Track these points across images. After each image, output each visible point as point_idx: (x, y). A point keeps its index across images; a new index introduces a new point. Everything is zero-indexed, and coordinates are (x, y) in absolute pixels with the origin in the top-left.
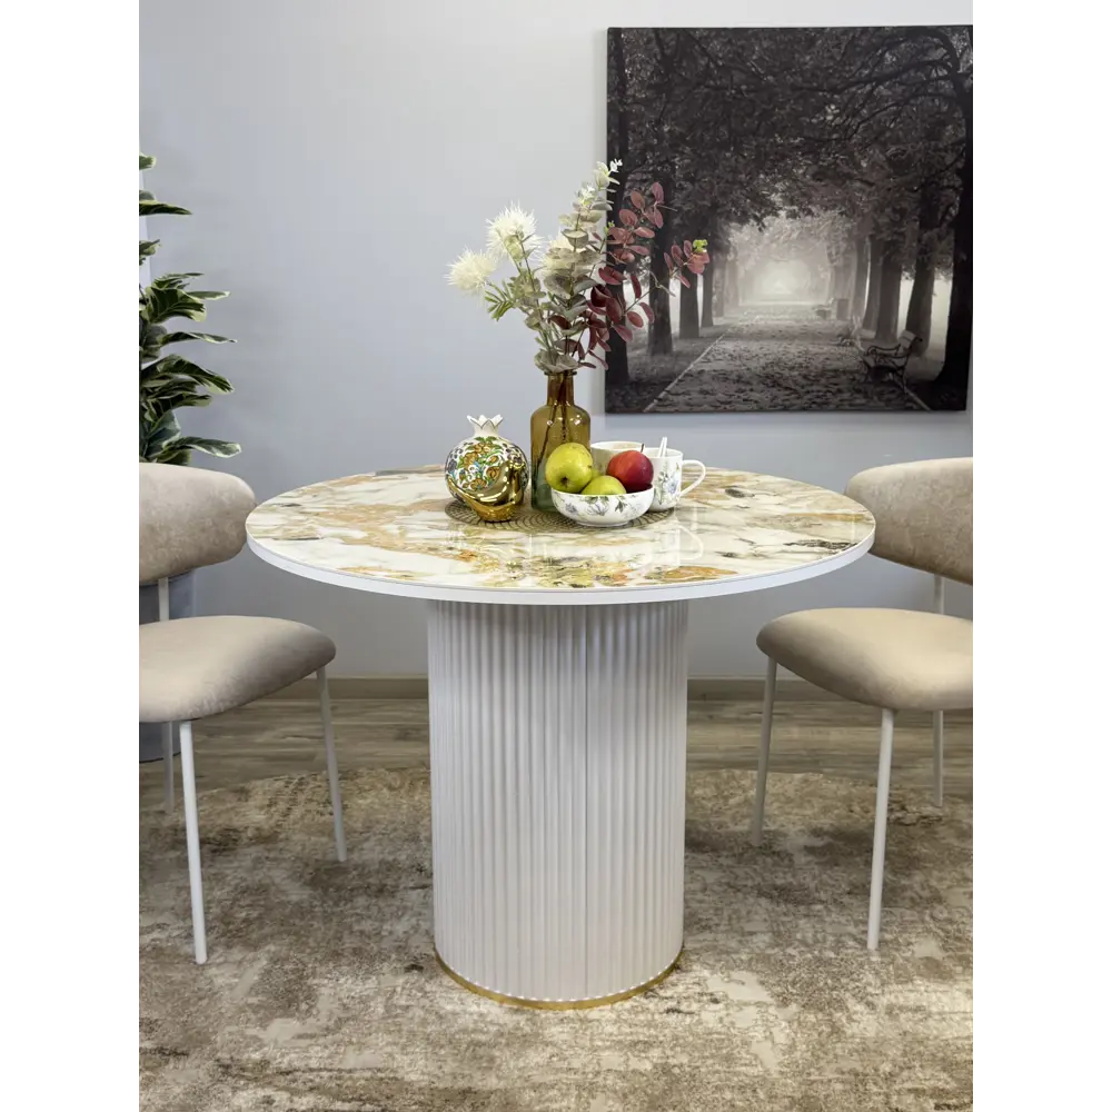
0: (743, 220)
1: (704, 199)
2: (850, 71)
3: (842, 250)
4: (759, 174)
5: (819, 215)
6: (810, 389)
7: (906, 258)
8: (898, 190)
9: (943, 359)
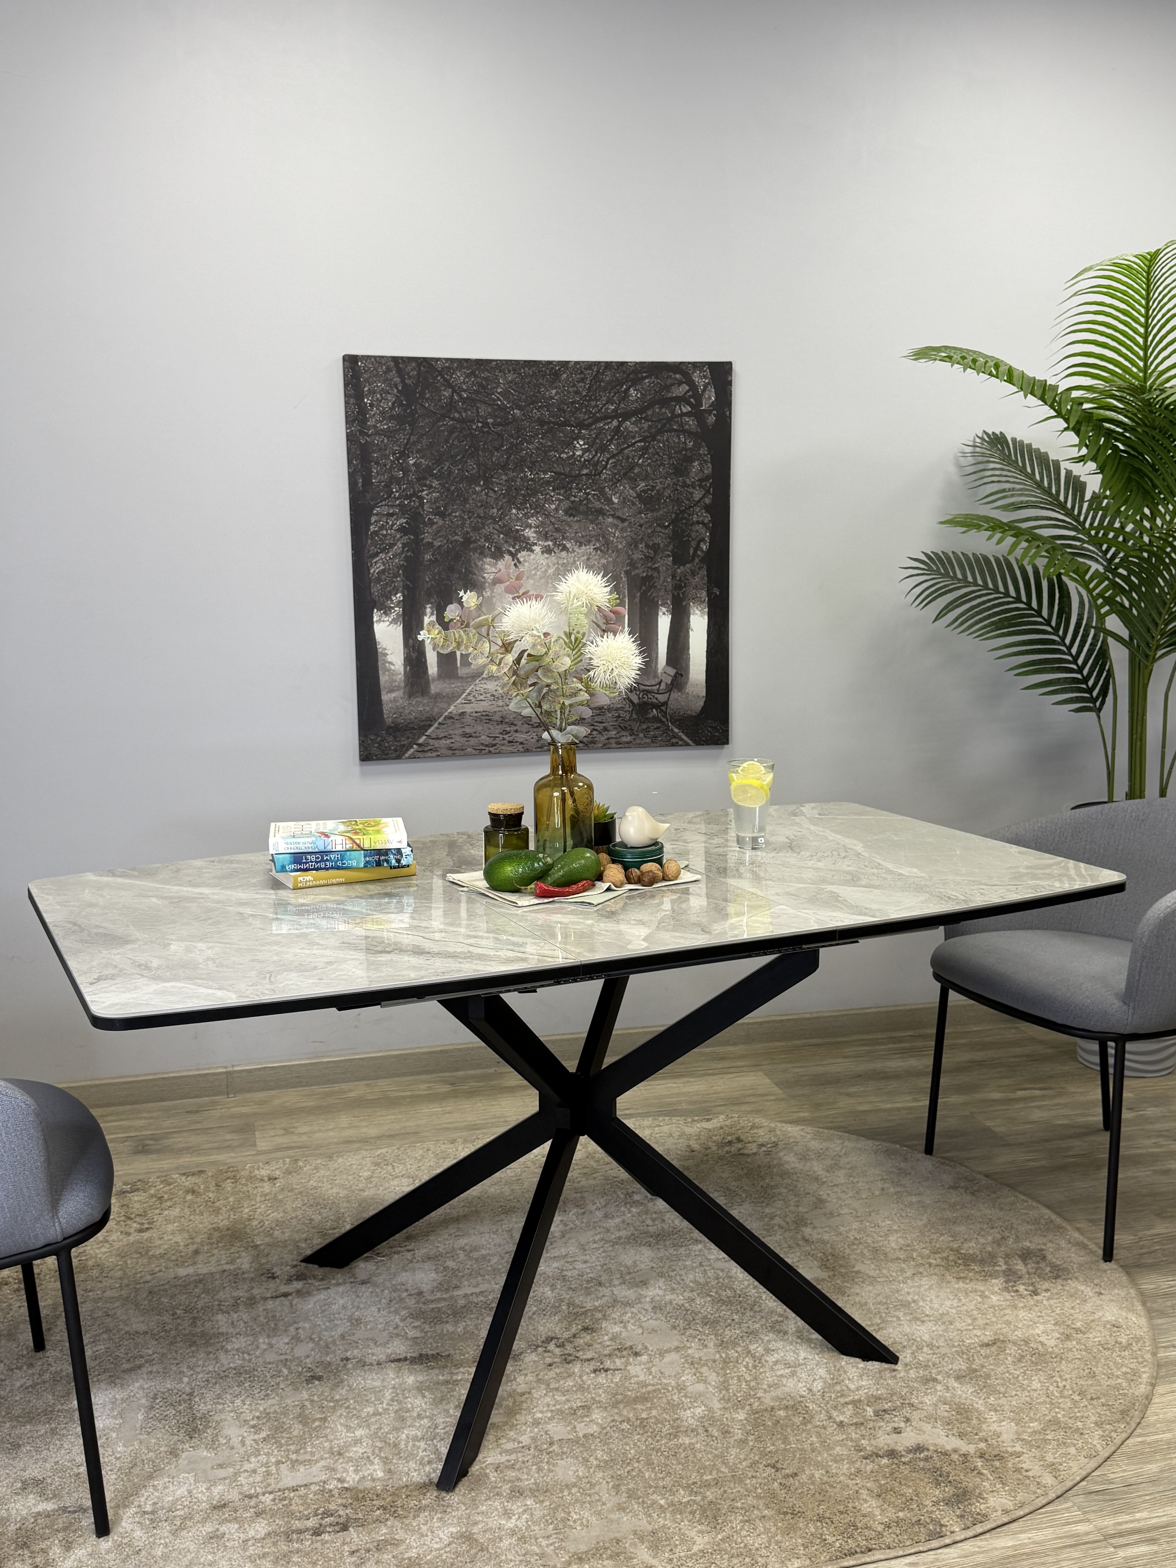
0: (498, 554)
1: (456, 534)
2: (597, 406)
4: (511, 508)
5: (574, 551)
7: (662, 593)
8: (650, 526)
9: (704, 694)
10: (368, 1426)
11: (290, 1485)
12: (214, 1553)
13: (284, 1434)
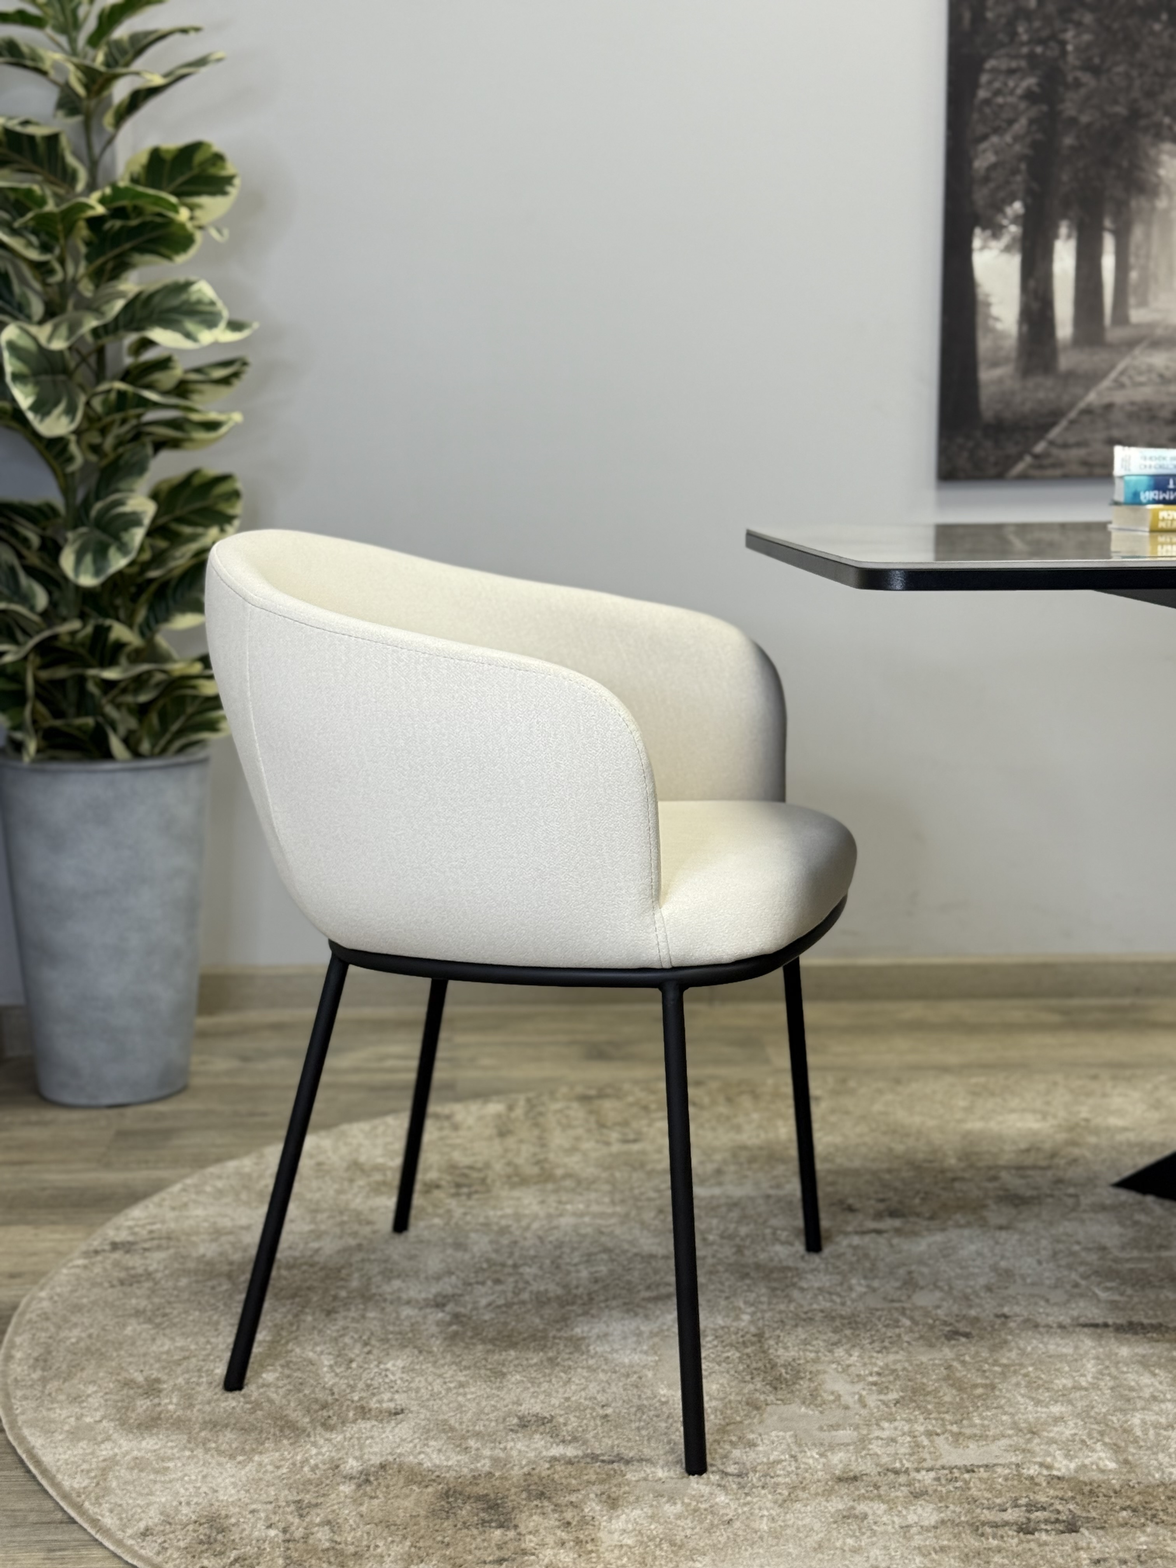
10: (1070, 1402)
11: (960, 1463)
12: (857, 1537)
13: (929, 1398)
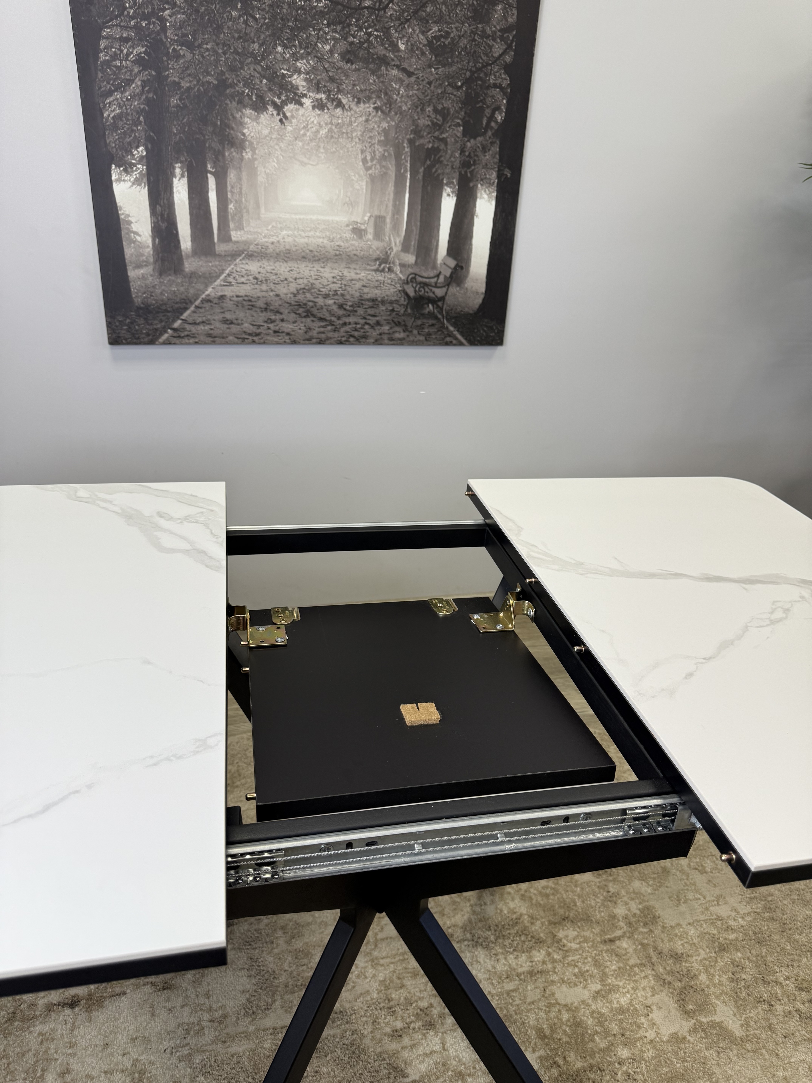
0: (260, 105)
1: (208, 74)
3: (378, 155)
4: (276, 44)
5: (350, 109)
6: (347, 320)
7: (448, 170)
8: (440, 85)
9: (483, 290)
